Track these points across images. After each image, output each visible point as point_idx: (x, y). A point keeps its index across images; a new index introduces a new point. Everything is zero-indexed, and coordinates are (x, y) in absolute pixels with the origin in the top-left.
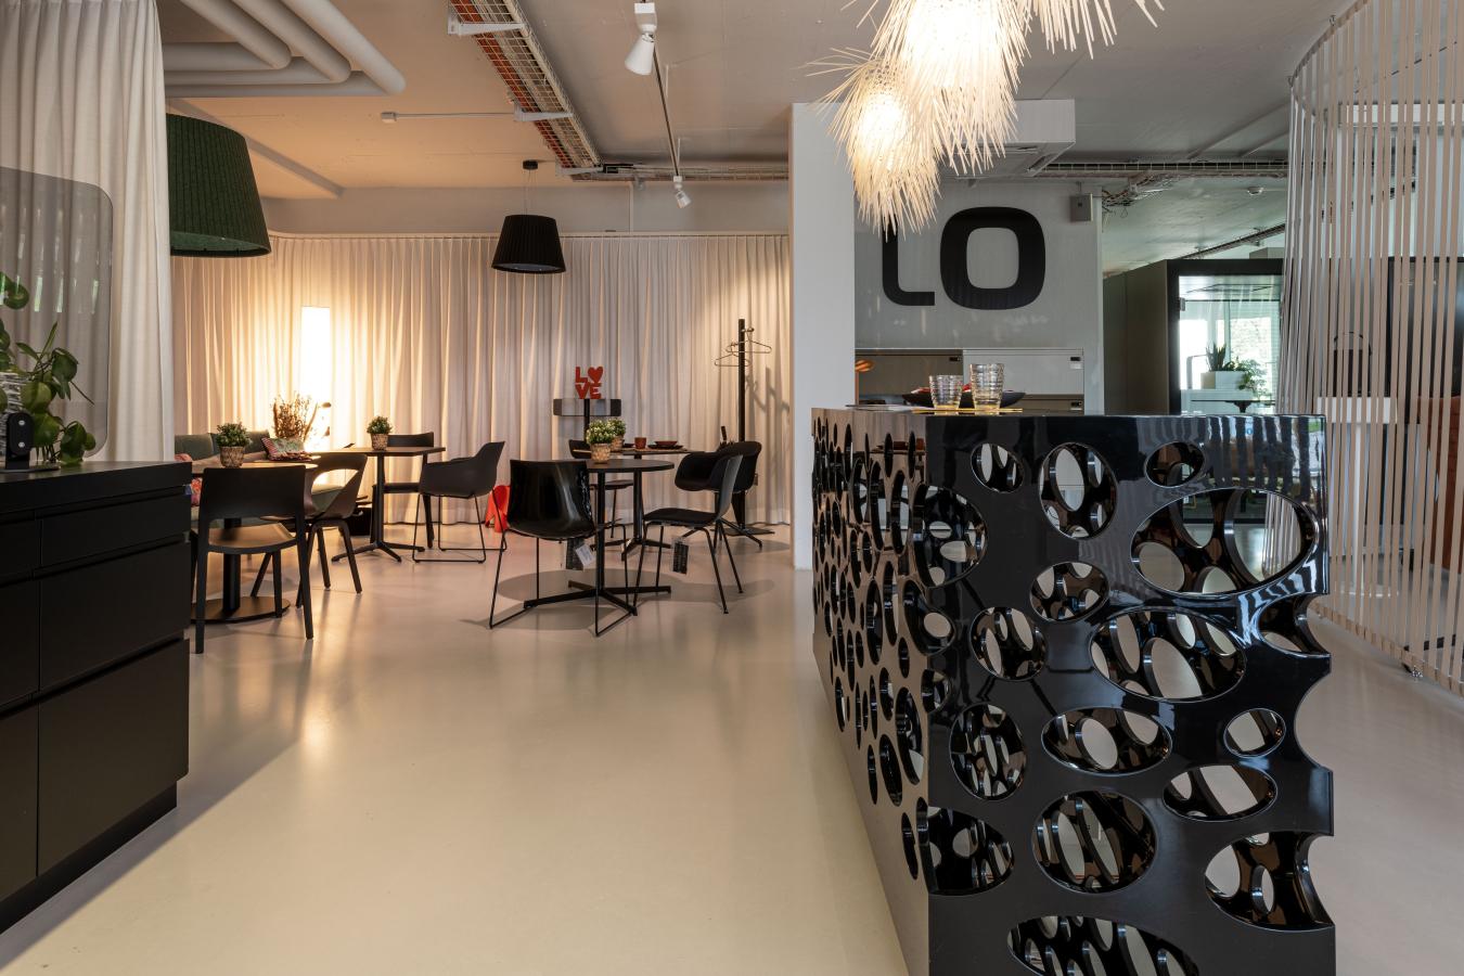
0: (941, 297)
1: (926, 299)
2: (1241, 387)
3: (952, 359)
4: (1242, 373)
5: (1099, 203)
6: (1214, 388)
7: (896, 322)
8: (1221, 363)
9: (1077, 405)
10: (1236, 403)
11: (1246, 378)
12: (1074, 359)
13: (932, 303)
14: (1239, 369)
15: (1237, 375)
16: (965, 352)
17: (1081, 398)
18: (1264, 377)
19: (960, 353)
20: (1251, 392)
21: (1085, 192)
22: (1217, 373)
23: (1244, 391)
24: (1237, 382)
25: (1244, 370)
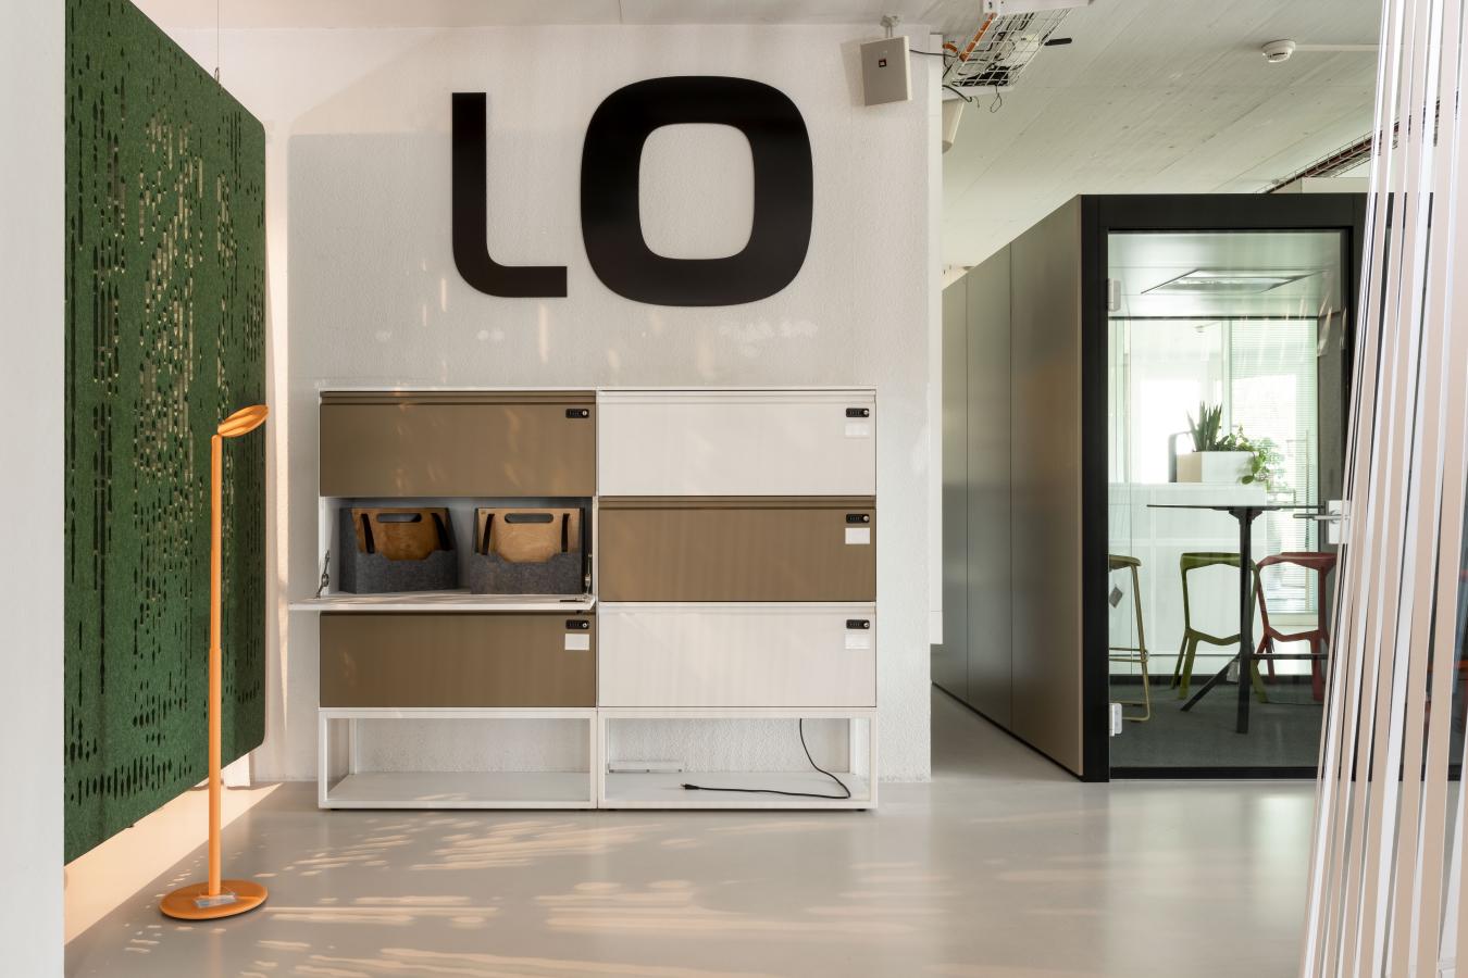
0: (582, 277)
1: (548, 282)
2: (1247, 480)
3: (571, 414)
4: (1247, 455)
5: (935, 69)
6: (1199, 479)
7: (483, 335)
8: (1212, 437)
9: (856, 519)
10: (1232, 510)
11: (1255, 464)
12: (852, 413)
13: (560, 291)
14: (1242, 448)
15: (1237, 459)
16: (600, 400)
17: (870, 503)
18: (1283, 465)
19: (590, 398)
20: (1263, 487)
21: (896, 35)
22: (1206, 455)
23: (1252, 485)
24: (1239, 471)
25: (1250, 449)
